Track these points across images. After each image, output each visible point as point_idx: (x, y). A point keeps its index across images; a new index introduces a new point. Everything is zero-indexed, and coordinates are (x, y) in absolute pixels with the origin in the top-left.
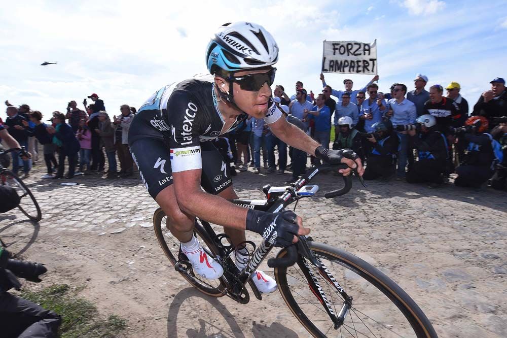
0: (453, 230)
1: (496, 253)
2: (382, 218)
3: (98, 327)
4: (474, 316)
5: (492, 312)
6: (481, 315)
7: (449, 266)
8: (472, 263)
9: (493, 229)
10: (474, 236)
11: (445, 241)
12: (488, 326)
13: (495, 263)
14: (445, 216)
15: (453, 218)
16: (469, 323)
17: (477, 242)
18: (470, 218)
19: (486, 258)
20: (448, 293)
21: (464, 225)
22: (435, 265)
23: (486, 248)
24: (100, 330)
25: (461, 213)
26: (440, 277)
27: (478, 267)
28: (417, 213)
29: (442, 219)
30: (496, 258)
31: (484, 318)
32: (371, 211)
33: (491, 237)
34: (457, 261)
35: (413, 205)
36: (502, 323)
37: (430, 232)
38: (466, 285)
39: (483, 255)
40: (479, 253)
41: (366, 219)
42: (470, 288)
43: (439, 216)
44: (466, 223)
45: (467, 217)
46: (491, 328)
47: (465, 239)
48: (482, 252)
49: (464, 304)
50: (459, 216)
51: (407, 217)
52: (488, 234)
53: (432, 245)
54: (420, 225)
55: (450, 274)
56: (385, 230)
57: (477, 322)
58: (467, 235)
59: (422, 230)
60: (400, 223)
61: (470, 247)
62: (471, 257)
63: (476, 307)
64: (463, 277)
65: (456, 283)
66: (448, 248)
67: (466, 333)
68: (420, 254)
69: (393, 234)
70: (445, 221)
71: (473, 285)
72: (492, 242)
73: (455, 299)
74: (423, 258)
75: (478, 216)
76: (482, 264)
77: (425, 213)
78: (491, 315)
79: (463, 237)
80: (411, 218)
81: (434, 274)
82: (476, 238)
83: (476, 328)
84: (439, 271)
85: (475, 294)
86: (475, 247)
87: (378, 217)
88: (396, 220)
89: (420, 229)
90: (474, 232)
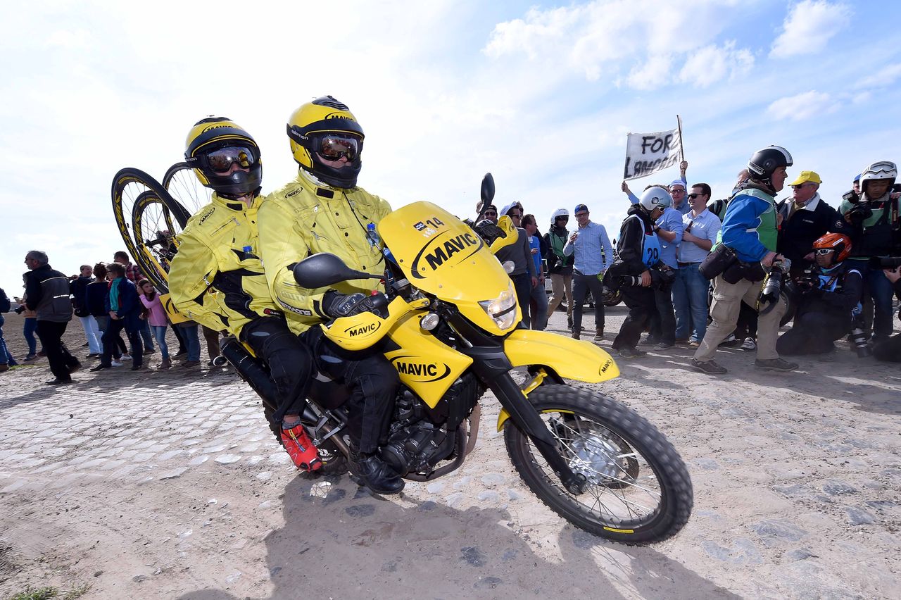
0: (770, 441)
1: (851, 484)
7: (768, 514)
8: (809, 506)
9: (843, 436)
10: (809, 451)
11: (757, 463)
13: (850, 501)
14: (757, 415)
15: (771, 418)
17: (815, 463)
18: (802, 417)
19: (833, 493)
20: (765, 570)
21: (790, 430)
23: (834, 473)
25: (783, 408)
27: (819, 513)
28: (708, 412)
29: (750, 420)
30: (853, 492)
33: (840, 453)
34: (781, 503)
35: (700, 397)
37: (730, 447)
38: (798, 552)
39: (828, 489)
40: (820, 485)
42: (806, 557)
43: (746, 415)
44: (795, 426)
45: (795, 416)
47: (794, 455)
48: (824, 482)
50: (781, 414)
51: (689, 419)
52: (833, 445)
53: (734, 473)
54: (713, 434)
55: (767, 530)
58: (796, 449)
59: (716, 443)
61: (803, 474)
62: (805, 493)
64: (791, 535)
65: (781, 549)
66: (762, 476)
68: (711, 492)
70: (756, 424)
71: (812, 552)
72: (842, 460)
73: (779, 584)
74: (718, 499)
75: (815, 412)
76: (826, 505)
77: (720, 411)
79: (790, 453)
80: (697, 422)
81: (739, 530)
82: (813, 454)
85: (817, 570)
88: (669, 427)
89: (712, 442)
90: (809, 442)
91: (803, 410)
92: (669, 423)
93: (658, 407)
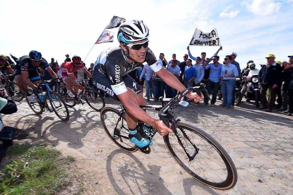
0: (248, 133)
1: (268, 144)
2: (211, 125)
3: (62, 159)
4: (248, 169)
5: (258, 168)
6: (252, 169)
7: (242, 148)
8: (254, 148)
9: (271, 134)
10: (259, 136)
11: (242, 137)
12: (254, 173)
13: (267, 148)
14: (246, 126)
15: (251, 127)
16: (245, 171)
17: (259, 139)
19: (262, 145)
20: (238, 159)
21: (255, 131)
22: (234, 147)
23: (265, 142)
24: (63, 161)
26: (235, 152)
27: (257, 149)
28: (231, 124)
30: (268, 146)
31: (253, 170)
32: (206, 122)
33: (268, 137)
34: (246, 146)
35: (230, 120)
36: (261, 173)
37: (236, 133)
38: (248, 157)
39: (261, 145)
40: (259, 144)
41: (202, 125)
42: (250, 158)
43: (243, 126)
44: (258, 130)
45: (258, 128)
46: (255, 174)
47: (254, 137)
48: (261, 143)
49: (244, 164)
50: (254, 127)
51: (225, 125)
52: (267, 135)
53: (235, 139)
54: (231, 130)
55: (241, 151)
56: (212, 130)
57: (249, 171)
58: (255, 135)
59: (232, 132)
60: (220, 128)
61: (256, 141)
62: (254, 144)
63: (250, 166)
64: (247, 153)
65: (243, 155)
66: (243, 140)
67: (242, 175)
68: (227, 142)
69: (216, 133)
70: (245, 129)
71: (252, 157)
73: (241, 162)
74: (229, 144)
76: (260, 148)
77: (235, 124)
78: (257, 169)
79: (253, 136)
80: (228, 126)
81: (233, 151)
82: (260, 137)
83: (247, 174)
84: (236, 150)
85: (252, 160)
86: (258, 141)
87: (209, 125)
88: (218, 126)
89: (231, 131)
90: (260, 134)
91: (261, 127)
92: (219, 126)
93: (216, 122)
